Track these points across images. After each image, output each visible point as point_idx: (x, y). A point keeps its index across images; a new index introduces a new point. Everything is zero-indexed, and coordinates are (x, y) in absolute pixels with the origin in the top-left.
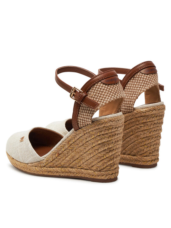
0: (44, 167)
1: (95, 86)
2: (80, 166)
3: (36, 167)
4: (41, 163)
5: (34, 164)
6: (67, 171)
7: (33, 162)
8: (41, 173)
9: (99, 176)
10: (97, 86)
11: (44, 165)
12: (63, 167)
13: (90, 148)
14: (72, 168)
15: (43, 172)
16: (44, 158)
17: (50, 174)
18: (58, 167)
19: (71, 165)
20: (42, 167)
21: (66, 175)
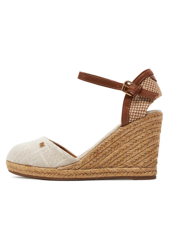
0: (79, 169)
1: (146, 80)
2: (122, 165)
3: (69, 170)
4: (76, 165)
5: (65, 167)
6: (106, 171)
7: (64, 165)
8: (74, 177)
9: (145, 172)
10: (147, 80)
11: (79, 167)
12: (100, 167)
13: (138, 143)
14: (111, 167)
15: (76, 175)
16: (79, 160)
17: (84, 177)
18: (95, 168)
19: (110, 165)
20: (77, 169)
21: (105, 175)
